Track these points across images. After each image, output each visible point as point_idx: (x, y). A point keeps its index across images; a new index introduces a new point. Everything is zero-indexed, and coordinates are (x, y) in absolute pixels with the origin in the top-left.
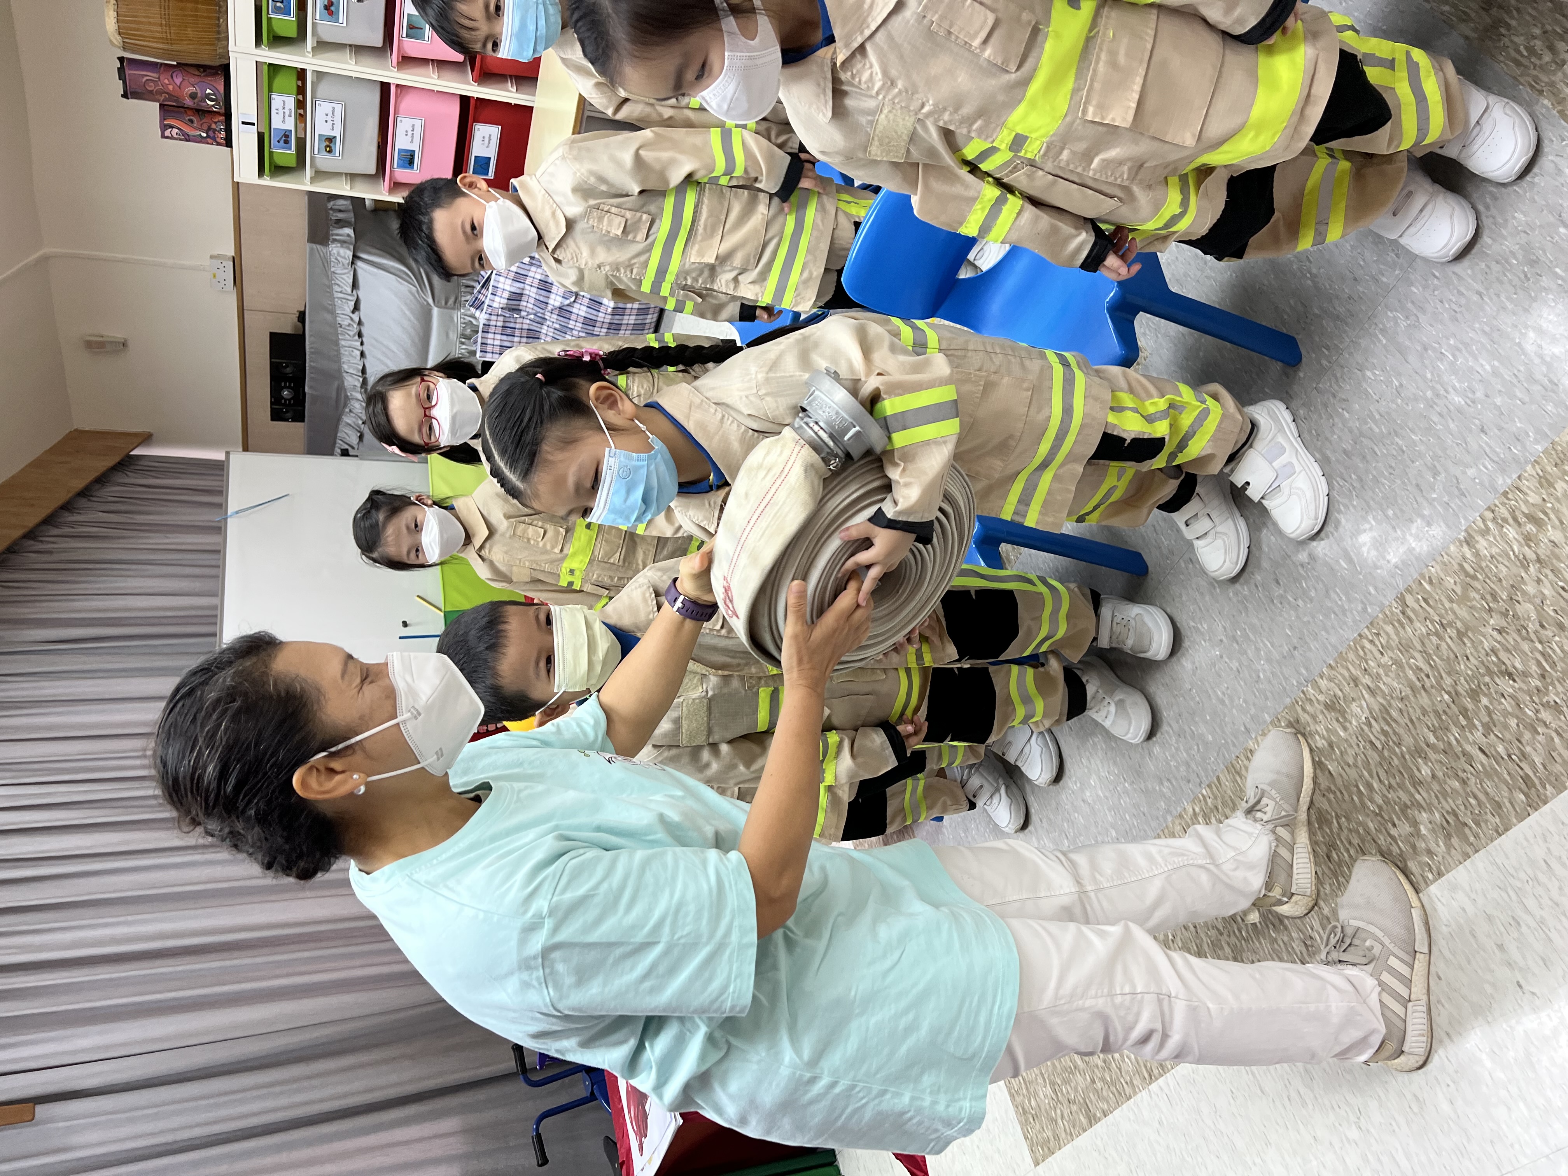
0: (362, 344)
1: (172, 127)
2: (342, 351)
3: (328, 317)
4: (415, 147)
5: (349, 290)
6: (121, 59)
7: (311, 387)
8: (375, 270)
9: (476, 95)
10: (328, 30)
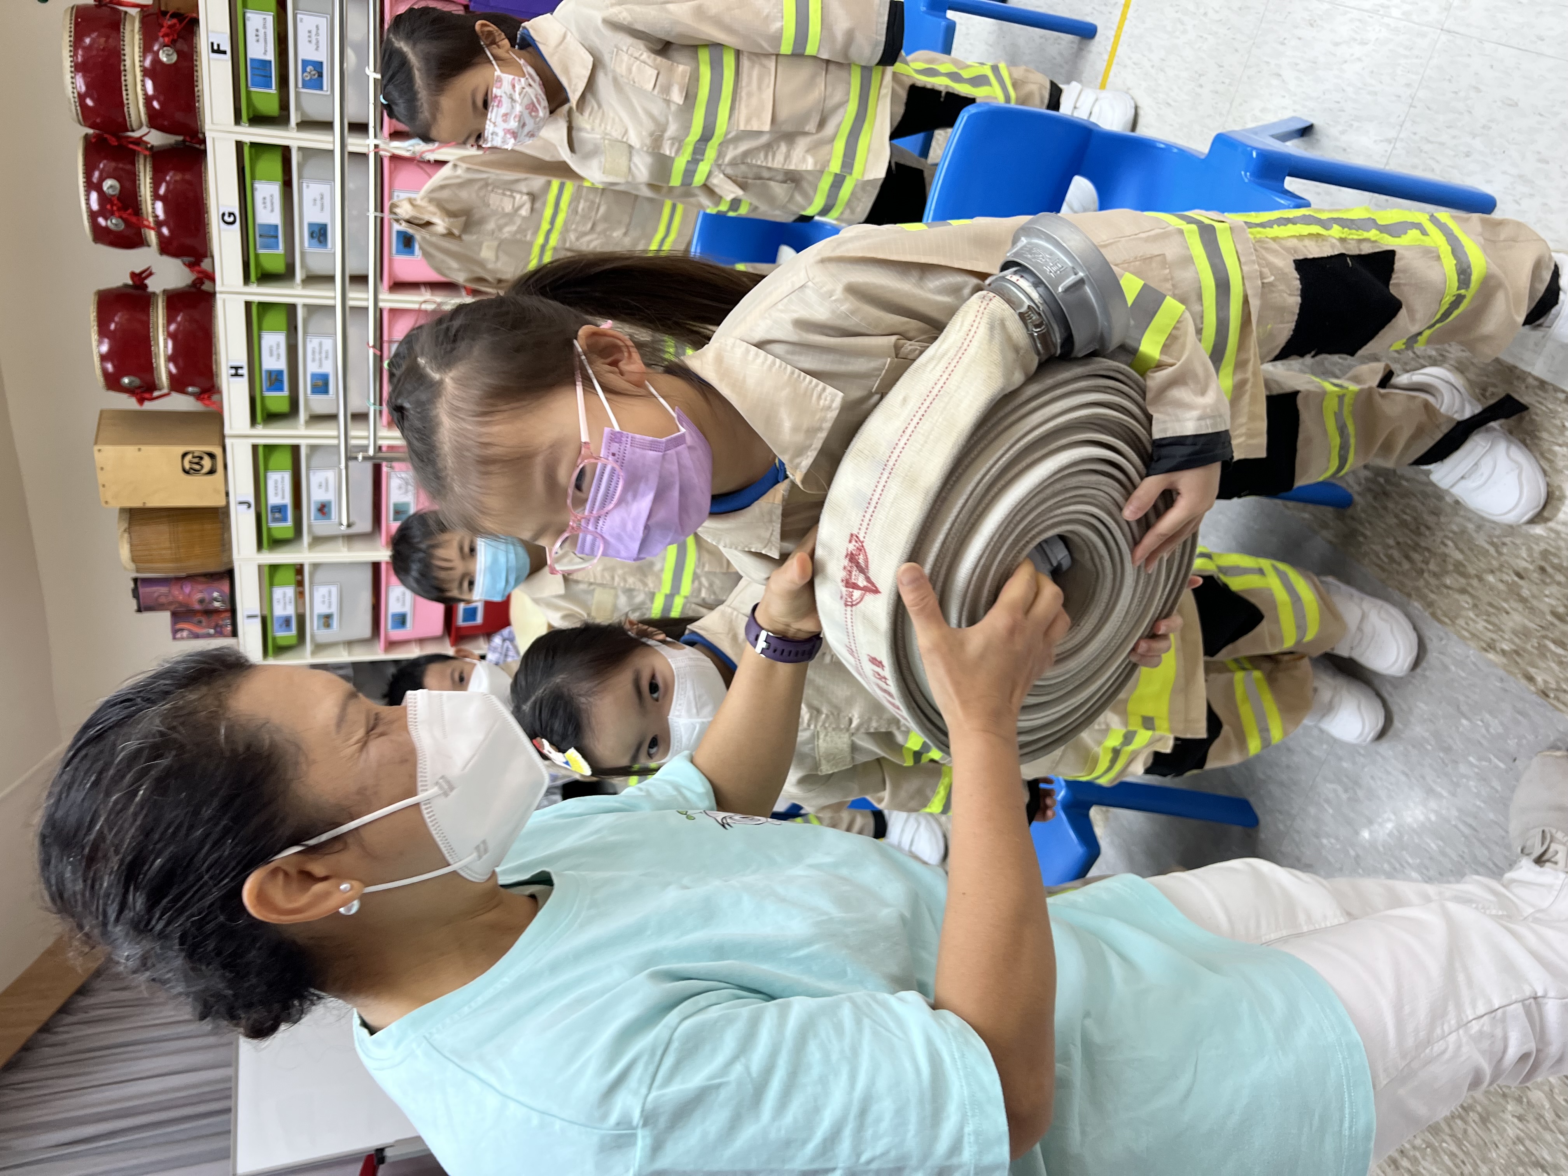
1: (182, 630)
4: (407, 609)
6: (135, 580)
10: (322, 527)
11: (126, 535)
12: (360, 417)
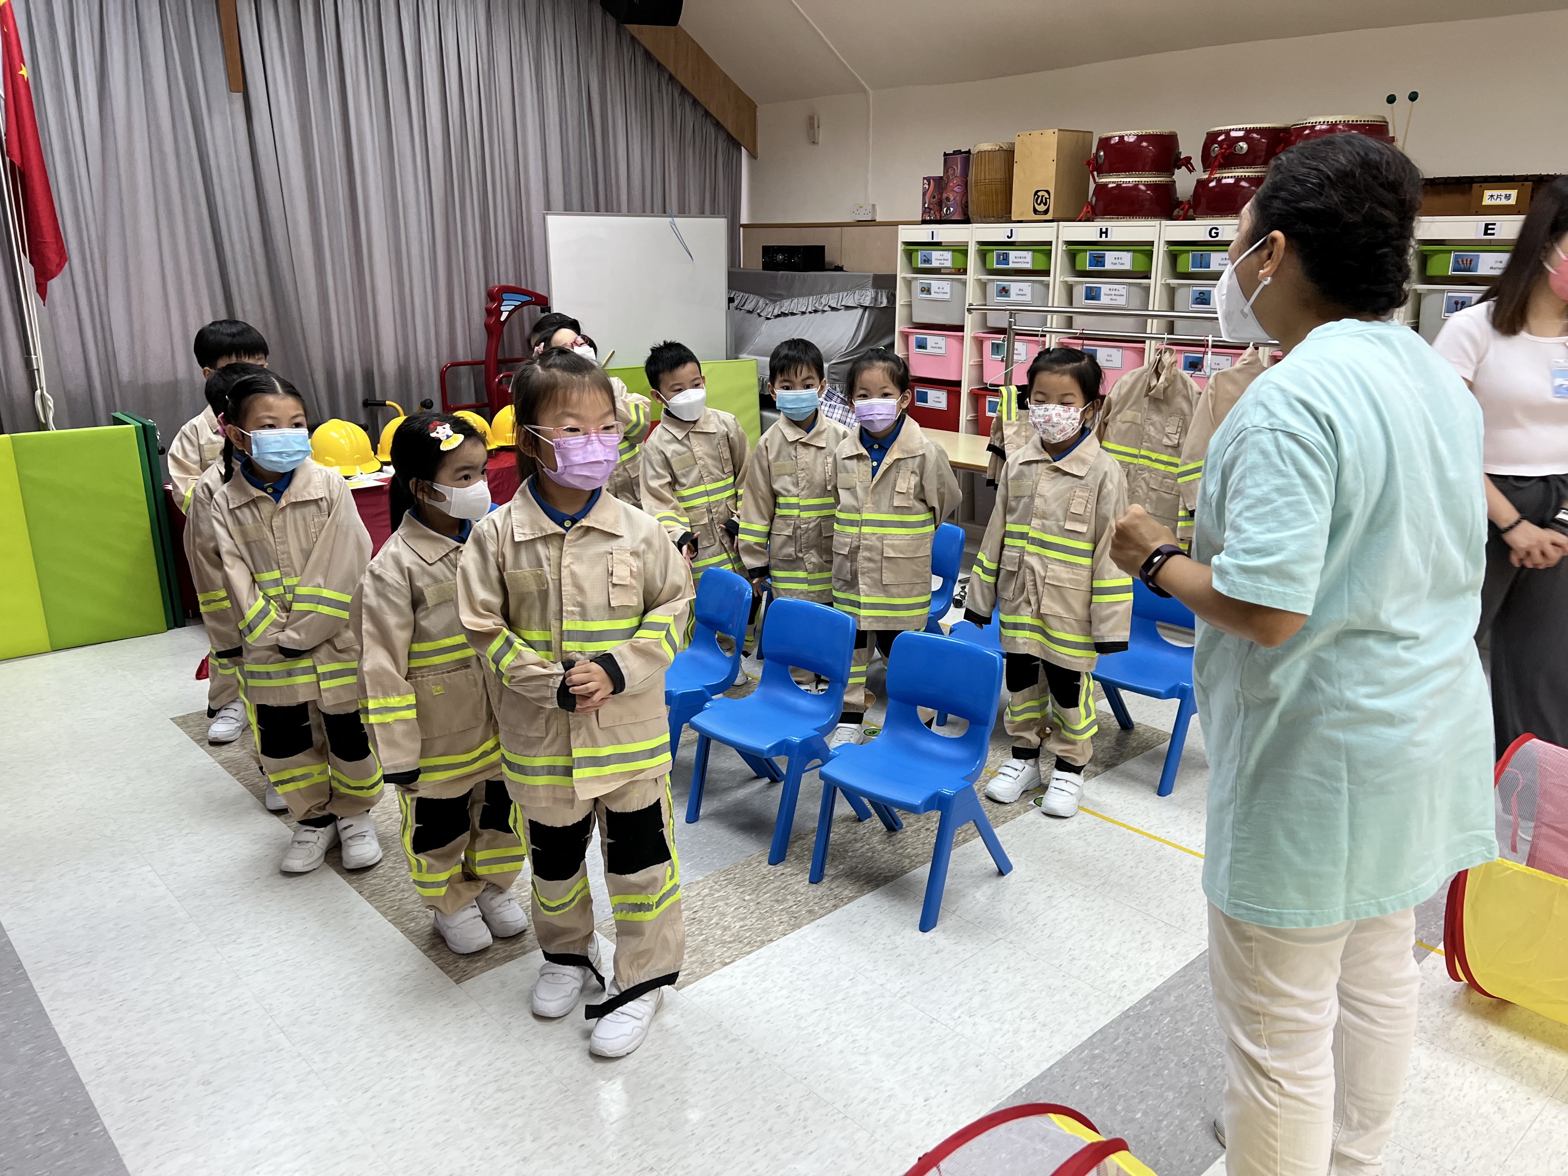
0: (810, 313)
1: (929, 185)
2: (806, 298)
3: (827, 288)
4: (929, 350)
5: (843, 303)
6: (969, 152)
7: (782, 275)
8: (857, 321)
9: (962, 391)
10: (992, 289)
11: (997, 148)
12: (1070, 323)
